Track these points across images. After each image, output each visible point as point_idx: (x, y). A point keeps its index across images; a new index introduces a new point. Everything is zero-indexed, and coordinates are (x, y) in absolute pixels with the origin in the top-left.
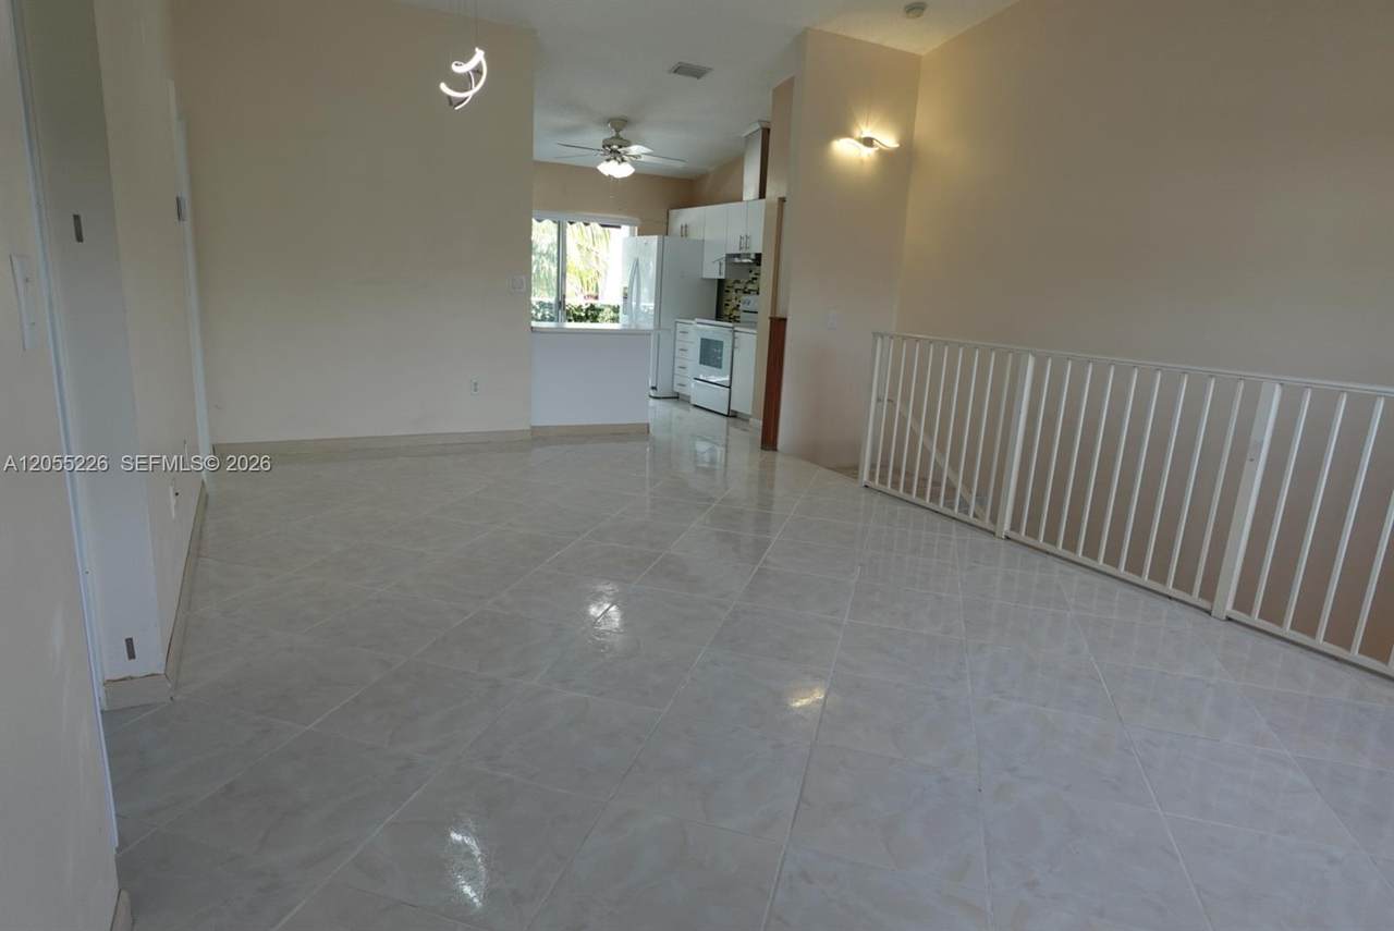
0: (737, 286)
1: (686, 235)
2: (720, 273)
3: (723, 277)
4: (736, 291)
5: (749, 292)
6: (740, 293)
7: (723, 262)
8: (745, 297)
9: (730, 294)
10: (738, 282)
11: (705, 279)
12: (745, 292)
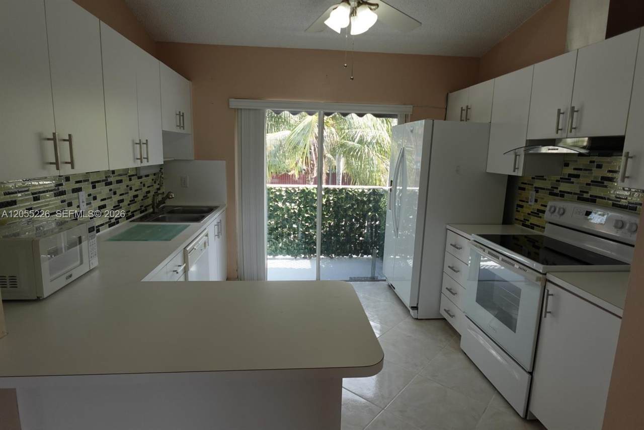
0: (538, 183)
1: (467, 119)
2: (515, 169)
3: (519, 173)
4: (537, 190)
5: (562, 195)
6: (541, 194)
7: (522, 152)
8: (552, 203)
9: (524, 194)
10: (541, 178)
11: (488, 173)
12: (552, 194)
